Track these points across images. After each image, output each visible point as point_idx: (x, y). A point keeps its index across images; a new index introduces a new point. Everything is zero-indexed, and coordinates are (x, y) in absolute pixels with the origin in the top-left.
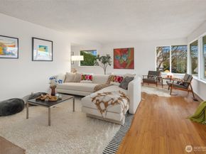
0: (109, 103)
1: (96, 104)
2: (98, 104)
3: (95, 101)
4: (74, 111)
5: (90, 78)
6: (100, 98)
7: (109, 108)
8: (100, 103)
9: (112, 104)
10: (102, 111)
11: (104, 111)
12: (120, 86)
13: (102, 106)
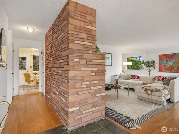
0: (154, 90)
1: (145, 90)
2: (146, 90)
3: (144, 89)
4: (129, 95)
5: (138, 77)
6: (148, 88)
7: (154, 93)
8: (147, 90)
9: (156, 91)
10: (149, 95)
11: (150, 95)
12: (164, 84)
13: (149, 92)
